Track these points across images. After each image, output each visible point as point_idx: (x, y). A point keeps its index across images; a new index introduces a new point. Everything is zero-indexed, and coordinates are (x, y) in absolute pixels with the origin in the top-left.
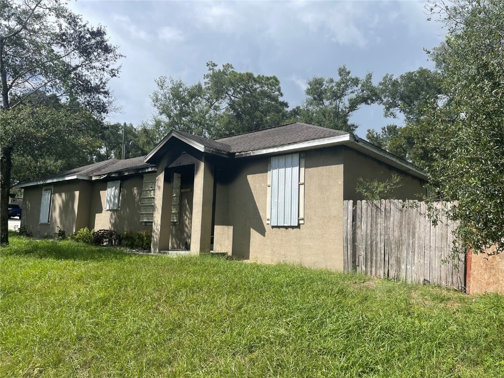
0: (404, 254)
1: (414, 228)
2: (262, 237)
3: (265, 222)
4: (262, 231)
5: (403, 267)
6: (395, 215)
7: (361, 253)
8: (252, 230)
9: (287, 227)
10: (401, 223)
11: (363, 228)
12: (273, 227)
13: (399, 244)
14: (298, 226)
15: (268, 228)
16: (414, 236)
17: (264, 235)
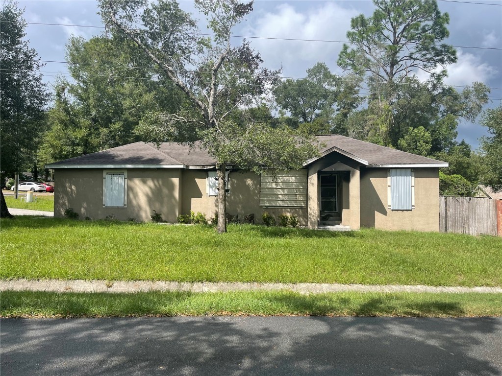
0: (471, 223)
1: (475, 210)
2: (385, 216)
3: (386, 208)
4: (384, 212)
5: (471, 228)
6: (466, 204)
7: (450, 223)
8: (376, 212)
9: (403, 210)
10: (469, 208)
11: (451, 211)
12: (392, 210)
13: (468, 218)
14: (411, 210)
15: (389, 211)
16: (475, 214)
17: (386, 215)
